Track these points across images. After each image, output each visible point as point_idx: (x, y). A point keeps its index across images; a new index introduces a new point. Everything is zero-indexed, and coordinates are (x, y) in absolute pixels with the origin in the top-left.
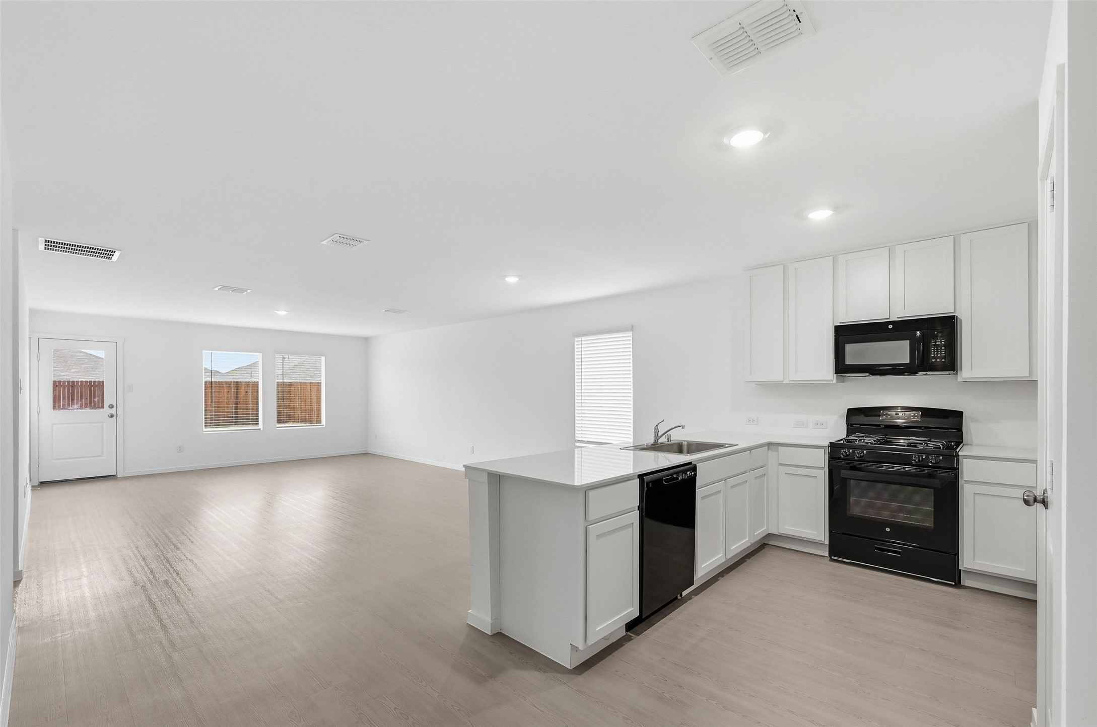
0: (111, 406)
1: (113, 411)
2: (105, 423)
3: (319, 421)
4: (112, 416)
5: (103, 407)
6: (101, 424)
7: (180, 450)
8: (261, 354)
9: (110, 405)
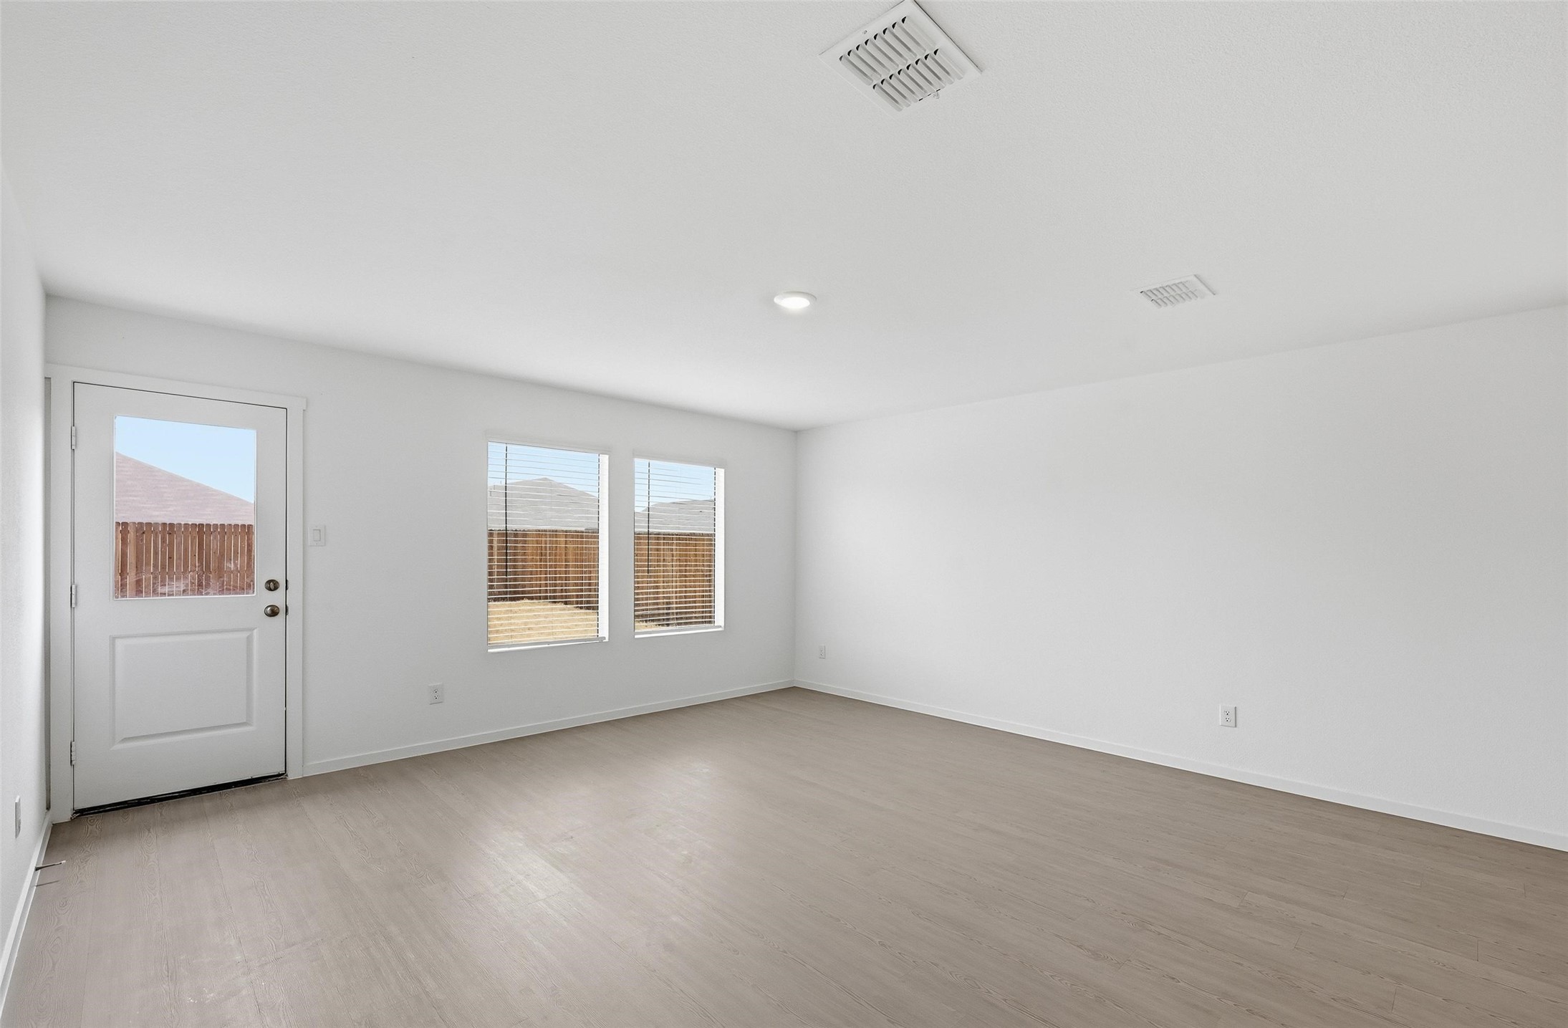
0: (272, 586)
1: (276, 598)
2: (255, 631)
3: (709, 619)
4: (273, 612)
5: (249, 587)
6: (245, 635)
7: (437, 696)
8: (605, 459)
9: (269, 582)
